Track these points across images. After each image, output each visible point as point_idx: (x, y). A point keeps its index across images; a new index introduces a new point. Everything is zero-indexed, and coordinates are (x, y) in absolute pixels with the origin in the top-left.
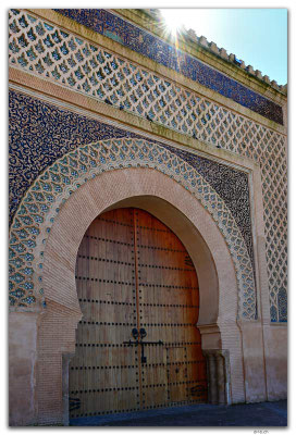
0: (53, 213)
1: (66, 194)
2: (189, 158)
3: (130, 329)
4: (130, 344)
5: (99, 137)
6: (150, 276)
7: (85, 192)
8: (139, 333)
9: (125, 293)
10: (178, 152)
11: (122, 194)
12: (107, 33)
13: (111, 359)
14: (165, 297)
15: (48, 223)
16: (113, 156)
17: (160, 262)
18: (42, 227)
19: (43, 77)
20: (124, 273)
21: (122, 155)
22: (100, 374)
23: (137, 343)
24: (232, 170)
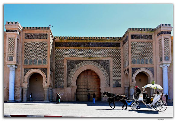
0: (73, 75)
1: (75, 72)
2: (96, 61)
3: (87, 89)
4: (87, 91)
5: (80, 63)
6: (91, 81)
7: (78, 71)
8: (88, 90)
9: (86, 84)
10: (93, 61)
11: (83, 70)
12: (81, 46)
13: (84, 93)
14: (93, 84)
15: (72, 76)
16: (82, 65)
17: (92, 78)
18: (72, 77)
19: (72, 57)
20: (86, 81)
21: (83, 64)
22: (82, 96)
23: (88, 91)
24: (106, 60)
